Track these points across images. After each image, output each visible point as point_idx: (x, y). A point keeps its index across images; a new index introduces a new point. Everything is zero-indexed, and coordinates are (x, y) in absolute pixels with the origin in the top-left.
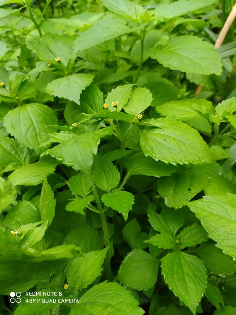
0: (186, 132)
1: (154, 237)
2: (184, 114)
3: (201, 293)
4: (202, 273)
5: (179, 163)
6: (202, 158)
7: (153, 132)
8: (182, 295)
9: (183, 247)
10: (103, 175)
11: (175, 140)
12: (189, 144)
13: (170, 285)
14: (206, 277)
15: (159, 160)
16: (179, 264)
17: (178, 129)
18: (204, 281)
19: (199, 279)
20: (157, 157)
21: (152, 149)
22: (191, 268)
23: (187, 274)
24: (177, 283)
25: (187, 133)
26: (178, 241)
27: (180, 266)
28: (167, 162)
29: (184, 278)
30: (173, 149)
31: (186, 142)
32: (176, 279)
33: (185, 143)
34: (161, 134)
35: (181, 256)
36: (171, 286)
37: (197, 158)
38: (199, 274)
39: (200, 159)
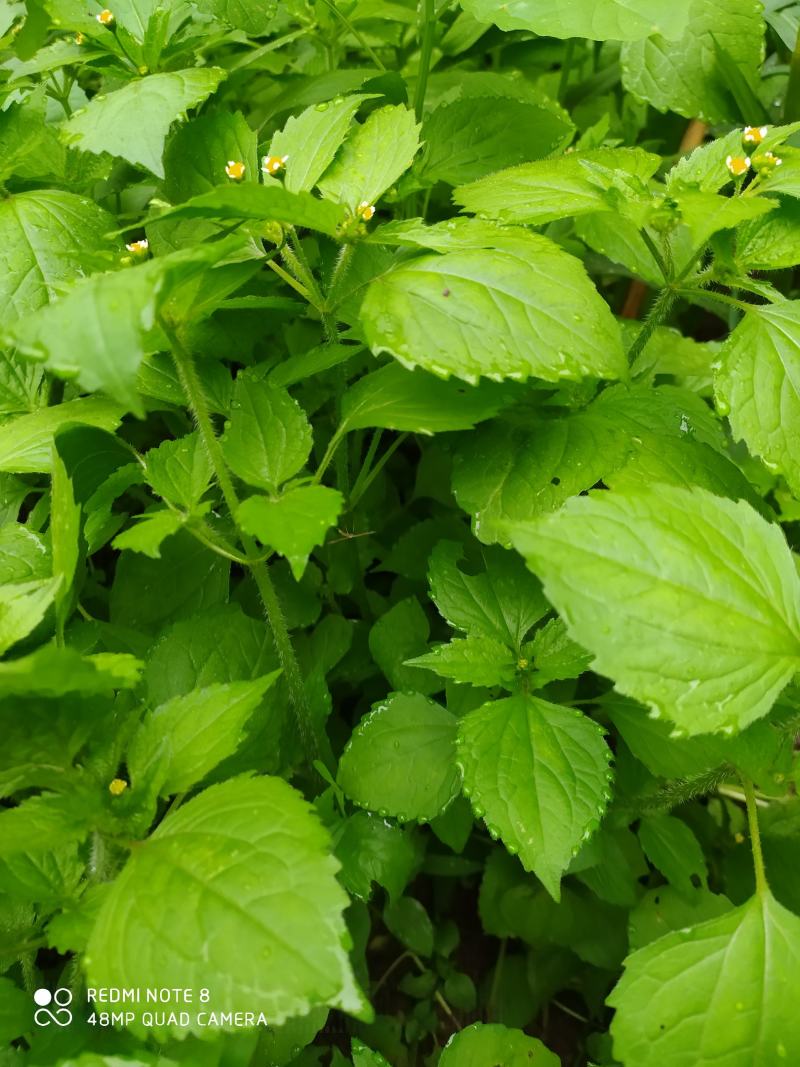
0: (532, 265)
1: (441, 650)
2: (542, 203)
3: (581, 829)
4: (597, 767)
5: (489, 375)
6: (584, 360)
7: (415, 269)
8: (517, 834)
9: (540, 682)
10: (256, 436)
11: (488, 292)
12: (538, 308)
13: (479, 802)
14: (607, 780)
15: (418, 368)
16: (518, 735)
17: (505, 255)
18: (598, 792)
19: (584, 784)
20: (411, 356)
21: (399, 327)
22: (560, 748)
23: (544, 768)
24: (502, 796)
25: (535, 269)
26: (523, 663)
27: (525, 742)
28: (443, 373)
29: (533, 779)
30: (475, 326)
31: (526, 301)
32: (501, 782)
33: (523, 305)
34: (439, 275)
35: (531, 712)
36: (482, 802)
37: (562, 357)
38: (587, 770)
39: (573, 363)
